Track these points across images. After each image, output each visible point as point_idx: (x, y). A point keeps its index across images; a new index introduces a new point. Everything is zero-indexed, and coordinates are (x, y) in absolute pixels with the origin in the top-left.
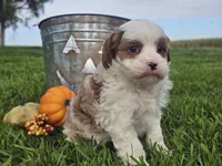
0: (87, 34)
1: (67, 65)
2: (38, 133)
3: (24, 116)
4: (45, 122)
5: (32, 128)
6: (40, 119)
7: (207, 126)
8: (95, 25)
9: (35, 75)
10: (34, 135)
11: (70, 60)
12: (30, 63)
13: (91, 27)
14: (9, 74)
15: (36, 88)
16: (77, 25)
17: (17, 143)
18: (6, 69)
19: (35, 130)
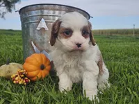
2: (20, 83)
12: (8, 39)
17: (5, 89)
19: (19, 80)
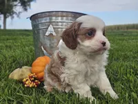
0: (60, 24)
1: (48, 43)
2: (31, 86)
3: (22, 75)
4: (35, 79)
5: (27, 83)
6: (32, 77)
7: (135, 81)
8: (65, 18)
9: (27, 48)
10: (29, 87)
11: (50, 40)
13: (62, 19)
14: (10, 47)
15: (28, 57)
16: (54, 18)
17: (18, 92)
18: (8, 44)
19: (29, 84)
